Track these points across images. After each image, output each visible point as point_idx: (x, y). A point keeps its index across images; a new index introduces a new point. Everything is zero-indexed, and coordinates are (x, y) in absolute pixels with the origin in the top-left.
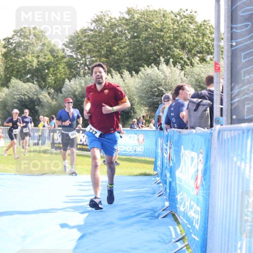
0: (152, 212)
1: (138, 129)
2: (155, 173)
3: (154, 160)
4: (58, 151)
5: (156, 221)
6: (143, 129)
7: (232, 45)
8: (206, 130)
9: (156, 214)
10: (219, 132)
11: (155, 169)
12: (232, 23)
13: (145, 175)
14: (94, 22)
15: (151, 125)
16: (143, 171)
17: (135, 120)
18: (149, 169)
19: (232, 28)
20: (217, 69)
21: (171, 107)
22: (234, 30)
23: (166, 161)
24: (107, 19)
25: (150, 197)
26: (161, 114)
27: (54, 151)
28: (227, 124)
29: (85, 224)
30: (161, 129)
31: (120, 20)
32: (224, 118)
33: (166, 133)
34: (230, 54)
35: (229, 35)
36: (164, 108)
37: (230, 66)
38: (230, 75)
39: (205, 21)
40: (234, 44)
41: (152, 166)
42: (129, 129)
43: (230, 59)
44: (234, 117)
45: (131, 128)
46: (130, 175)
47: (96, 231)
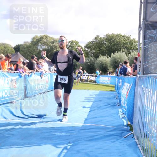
0: (114, 104)
1: (109, 75)
2: (115, 90)
3: (114, 86)
4: (82, 82)
5: (116, 107)
6: (111, 75)
7: (144, 47)
8: (134, 76)
9: (115, 105)
10: (139, 77)
11: (115, 89)
12: (145, 39)
13: (112, 91)
14: (95, 39)
15: (114, 74)
16: (111, 90)
17: (108, 72)
18: (113, 89)
19: (144, 41)
20: (139, 55)
21: (121, 68)
22: (145, 42)
23: (119, 86)
24: (99, 38)
25: (113, 99)
26: (118, 70)
27: (81, 82)
28: (142, 74)
29: (91, 107)
30: (118, 76)
31: (104, 38)
32: (141, 72)
33: (119, 77)
34: (144, 50)
35: (144, 44)
36: (119, 69)
37: (143, 55)
38: (143, 58)
39: (134, 39)
40: (145, 47)
41: (114, 88)
42: (106, 75)
43: (143, 52)
44: (145, 72)
45: (107, 75)
46: (107, 91)
47: (95, 110)
